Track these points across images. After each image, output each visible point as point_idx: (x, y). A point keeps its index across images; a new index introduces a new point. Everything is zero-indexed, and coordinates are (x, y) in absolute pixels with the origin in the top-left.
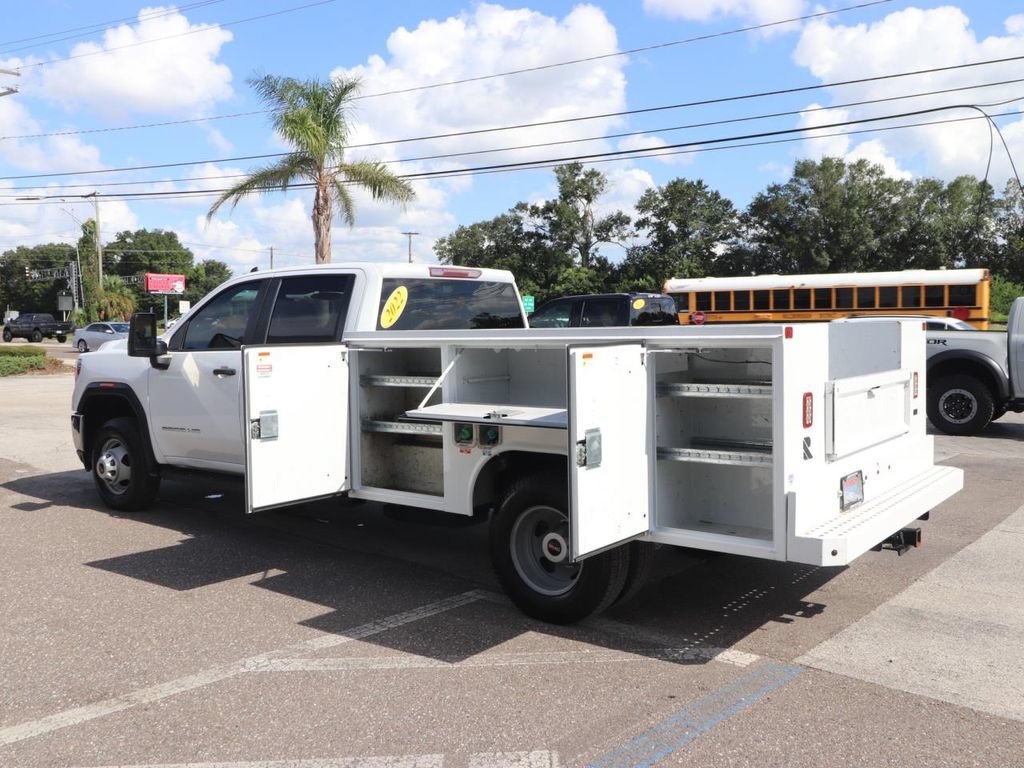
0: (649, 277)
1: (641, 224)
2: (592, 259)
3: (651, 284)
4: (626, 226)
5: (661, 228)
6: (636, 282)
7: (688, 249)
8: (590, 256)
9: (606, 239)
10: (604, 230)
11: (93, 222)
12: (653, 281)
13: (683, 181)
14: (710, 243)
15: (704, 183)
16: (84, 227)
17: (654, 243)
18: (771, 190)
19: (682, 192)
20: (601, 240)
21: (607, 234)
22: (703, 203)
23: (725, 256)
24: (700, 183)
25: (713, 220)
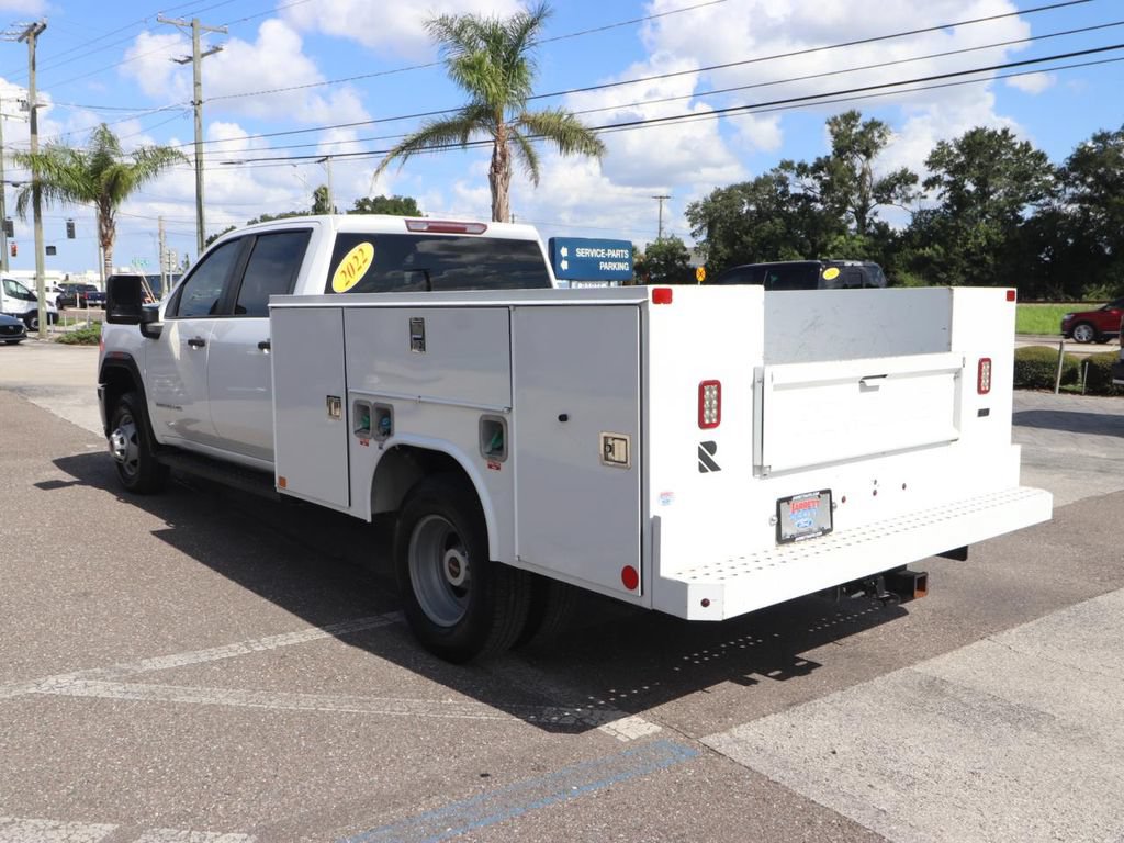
0: (937, 246)
1: (930, 183)
2: (870, 224)
3: (938, 254)
4: (912, 186)
5: (955, 187)
6: (921, 251)
7: (987, 212)
8: (867, 221)
9: (888, 201)
10: (885, 190)
11: (325, 189)
12: (942, 251)
13: (984, 130)
14: (1016, 204)
15: (1010, 133)
16: (316, 194)
17: (946, 206)
18: (1096, 139)
19: (981, 143)
20: (881, 203)
21: (889, 196)
22: (1009, 156)
23: (1034, 221)
24: (1005, 132)
25: (1022, 177)
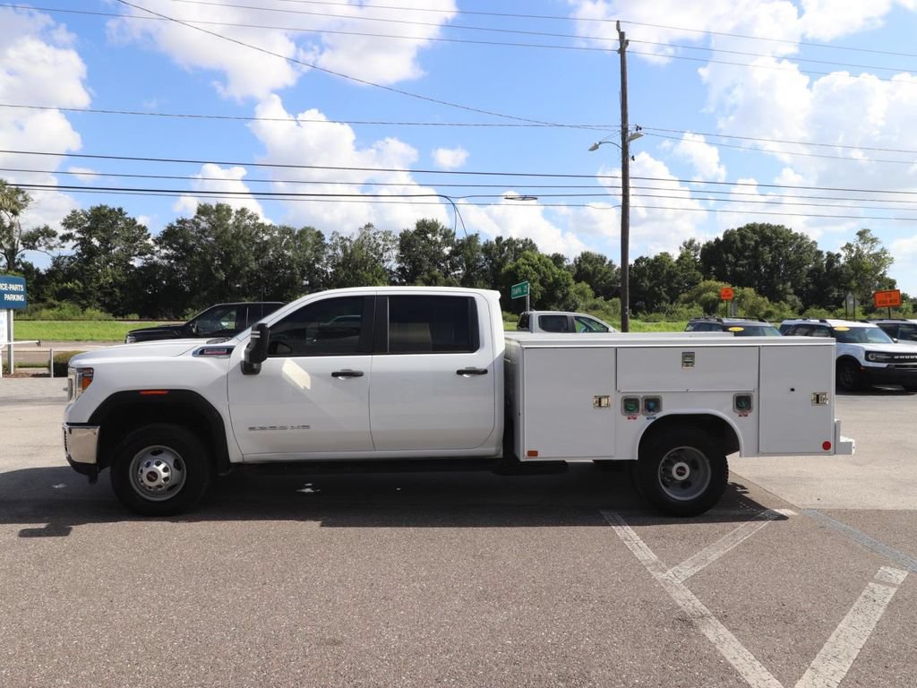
0: (77, 281)
1: (65, 238)
2: (18, 263)
3: (79, 287)
4: (53, 238)
5: (84, 243)
6: (65, 284)
7: (111, 261)
8: (16, 261)
9: (33, 248)
10: (31, 240)
12: (81, 285)
13: (105, 207)
14: (129, 257)
15: (124, 210)
17: (78, 254)
18: (179, 222)
19: (104, 215)
20: (27, 248)
21: (34, 244)
22: (122, 226)
23: (142, 268)
24: (120, 210)
25: (131, 240)
